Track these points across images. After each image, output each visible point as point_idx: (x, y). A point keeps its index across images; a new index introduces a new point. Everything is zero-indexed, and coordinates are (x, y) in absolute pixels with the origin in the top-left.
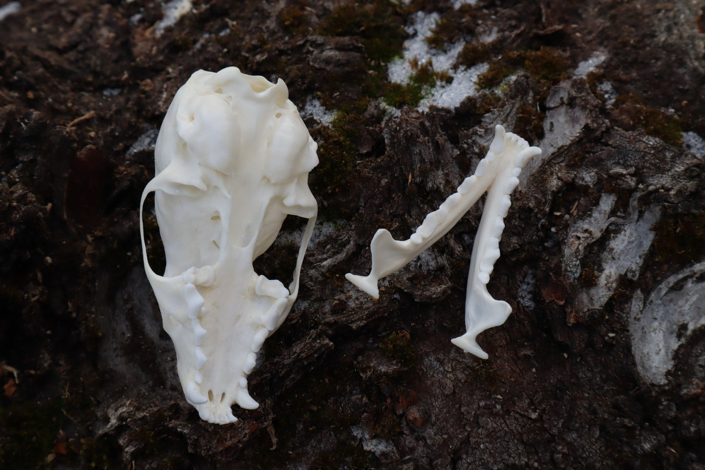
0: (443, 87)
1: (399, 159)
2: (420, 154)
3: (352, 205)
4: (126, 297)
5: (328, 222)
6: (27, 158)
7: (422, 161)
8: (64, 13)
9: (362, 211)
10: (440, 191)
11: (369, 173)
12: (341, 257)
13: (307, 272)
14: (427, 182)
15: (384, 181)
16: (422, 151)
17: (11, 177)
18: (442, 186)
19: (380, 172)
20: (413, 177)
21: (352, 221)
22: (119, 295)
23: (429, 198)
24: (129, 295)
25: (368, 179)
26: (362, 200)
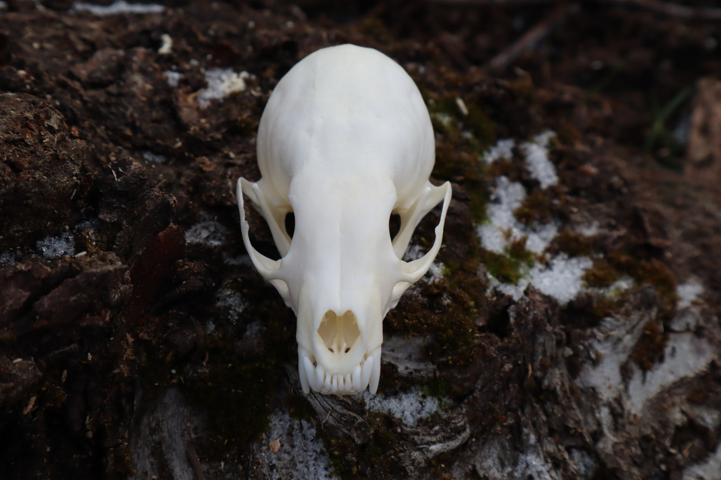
0: (541, 271)
2: (544, 345)
3: (467, 384)
4: (153, 425)
6: (110, 218)
7: (544, 353)
8: (73, 37)
9: (477, 394)
10: (556, 392)
11: (495, 353)
12: (453, 444)
13: (410, 453)
14: (545, 379)
15: (508, 367)
16: (547, 342)
17: (87, 237)
18: (558, 388)
19: (505, 355)
20: (533, 369)
21: (464, 404)
22: (145, 421)
23: (542, 397)
24: (158, 424)
25: (491, 360)
26: (479, 382)
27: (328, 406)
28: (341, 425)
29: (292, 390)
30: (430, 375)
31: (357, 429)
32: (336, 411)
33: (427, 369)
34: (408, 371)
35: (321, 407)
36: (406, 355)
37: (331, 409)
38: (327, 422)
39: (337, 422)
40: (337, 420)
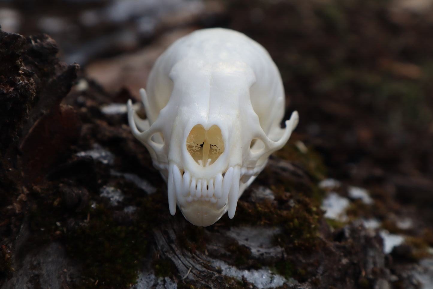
3: (311, 268)
4: (35, 263)
7: (375, 263)
9: (319, 277)
11: (334, 248)
15: (345, 261)
16: (377, 258)
19: (343, 252)
21: (308, 282)
22: (28, 258)
24: (39, 264)
25: (331, 252)
26: (321, 268)
27: (189, 265)
28: (200, 279)
29: (159, 255)
30: (278, 256)
31: (213, 281)
32: (196, 269)
33: (276, 252)
34: (260, 253)
35: (183, 266)
36: (258, 244)
37: (192, 267)
38: (187, 278)
39: (196, 277)
40: (196, 276)
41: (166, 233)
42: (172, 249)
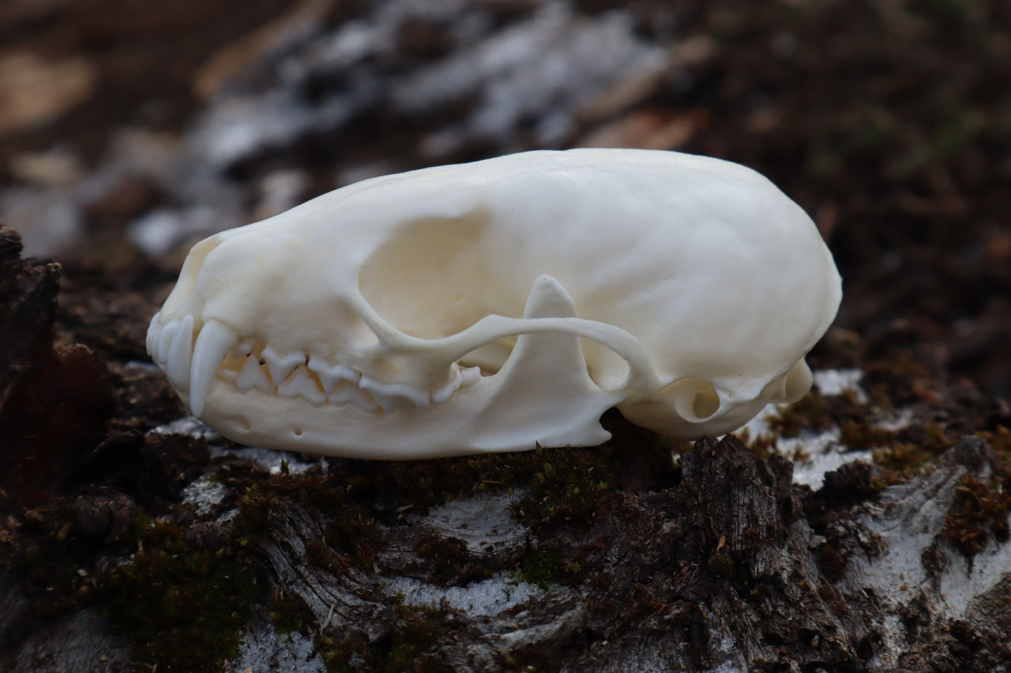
1: (705, 502)
2: (751, 506)
3: (591, 556)
4: (42, 656)
5: (529, 583)
9: (609, 570)
10: (780, 581)
11: (641, 505)
13: (466, 645)
14: (756, 561)
15: (668, 527)
16: (756, 503)
18: (785, 575)
19: (664, 509)
20: (727, 542)
21: (585, 585)
22: (28, 649)
23: (753, 592)
24: (50, 656)
25: (636, 515)
26: (615, 550)
27: (332, 598)
28: (351, 622)
29: (282, 594)
30: (520, 544)
31: (373, 622)
32: (345, 604)
33: (513, 536)
34: (486, 546)
35: (322, 603)
36: (489, 530)
37: (336, 601)
38: (330, 625)
39: (344, 620)
40: (345, 617)
41: (286, 547)
42: (300, 575)
